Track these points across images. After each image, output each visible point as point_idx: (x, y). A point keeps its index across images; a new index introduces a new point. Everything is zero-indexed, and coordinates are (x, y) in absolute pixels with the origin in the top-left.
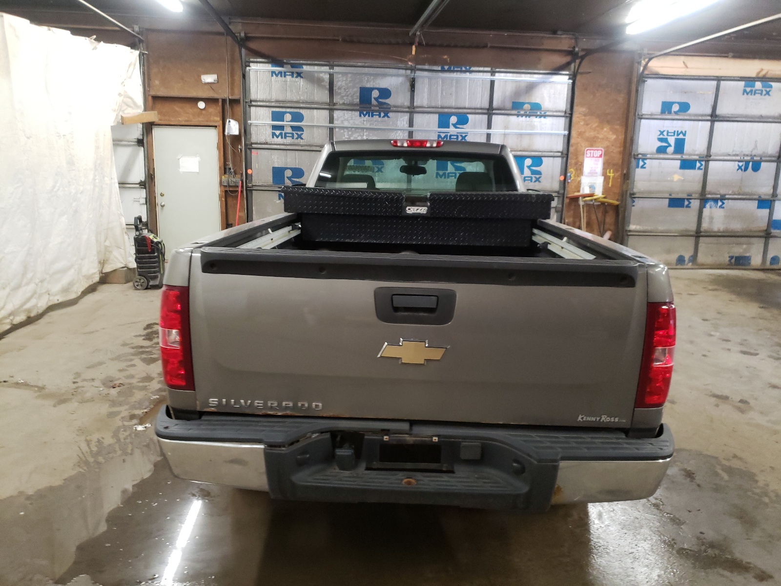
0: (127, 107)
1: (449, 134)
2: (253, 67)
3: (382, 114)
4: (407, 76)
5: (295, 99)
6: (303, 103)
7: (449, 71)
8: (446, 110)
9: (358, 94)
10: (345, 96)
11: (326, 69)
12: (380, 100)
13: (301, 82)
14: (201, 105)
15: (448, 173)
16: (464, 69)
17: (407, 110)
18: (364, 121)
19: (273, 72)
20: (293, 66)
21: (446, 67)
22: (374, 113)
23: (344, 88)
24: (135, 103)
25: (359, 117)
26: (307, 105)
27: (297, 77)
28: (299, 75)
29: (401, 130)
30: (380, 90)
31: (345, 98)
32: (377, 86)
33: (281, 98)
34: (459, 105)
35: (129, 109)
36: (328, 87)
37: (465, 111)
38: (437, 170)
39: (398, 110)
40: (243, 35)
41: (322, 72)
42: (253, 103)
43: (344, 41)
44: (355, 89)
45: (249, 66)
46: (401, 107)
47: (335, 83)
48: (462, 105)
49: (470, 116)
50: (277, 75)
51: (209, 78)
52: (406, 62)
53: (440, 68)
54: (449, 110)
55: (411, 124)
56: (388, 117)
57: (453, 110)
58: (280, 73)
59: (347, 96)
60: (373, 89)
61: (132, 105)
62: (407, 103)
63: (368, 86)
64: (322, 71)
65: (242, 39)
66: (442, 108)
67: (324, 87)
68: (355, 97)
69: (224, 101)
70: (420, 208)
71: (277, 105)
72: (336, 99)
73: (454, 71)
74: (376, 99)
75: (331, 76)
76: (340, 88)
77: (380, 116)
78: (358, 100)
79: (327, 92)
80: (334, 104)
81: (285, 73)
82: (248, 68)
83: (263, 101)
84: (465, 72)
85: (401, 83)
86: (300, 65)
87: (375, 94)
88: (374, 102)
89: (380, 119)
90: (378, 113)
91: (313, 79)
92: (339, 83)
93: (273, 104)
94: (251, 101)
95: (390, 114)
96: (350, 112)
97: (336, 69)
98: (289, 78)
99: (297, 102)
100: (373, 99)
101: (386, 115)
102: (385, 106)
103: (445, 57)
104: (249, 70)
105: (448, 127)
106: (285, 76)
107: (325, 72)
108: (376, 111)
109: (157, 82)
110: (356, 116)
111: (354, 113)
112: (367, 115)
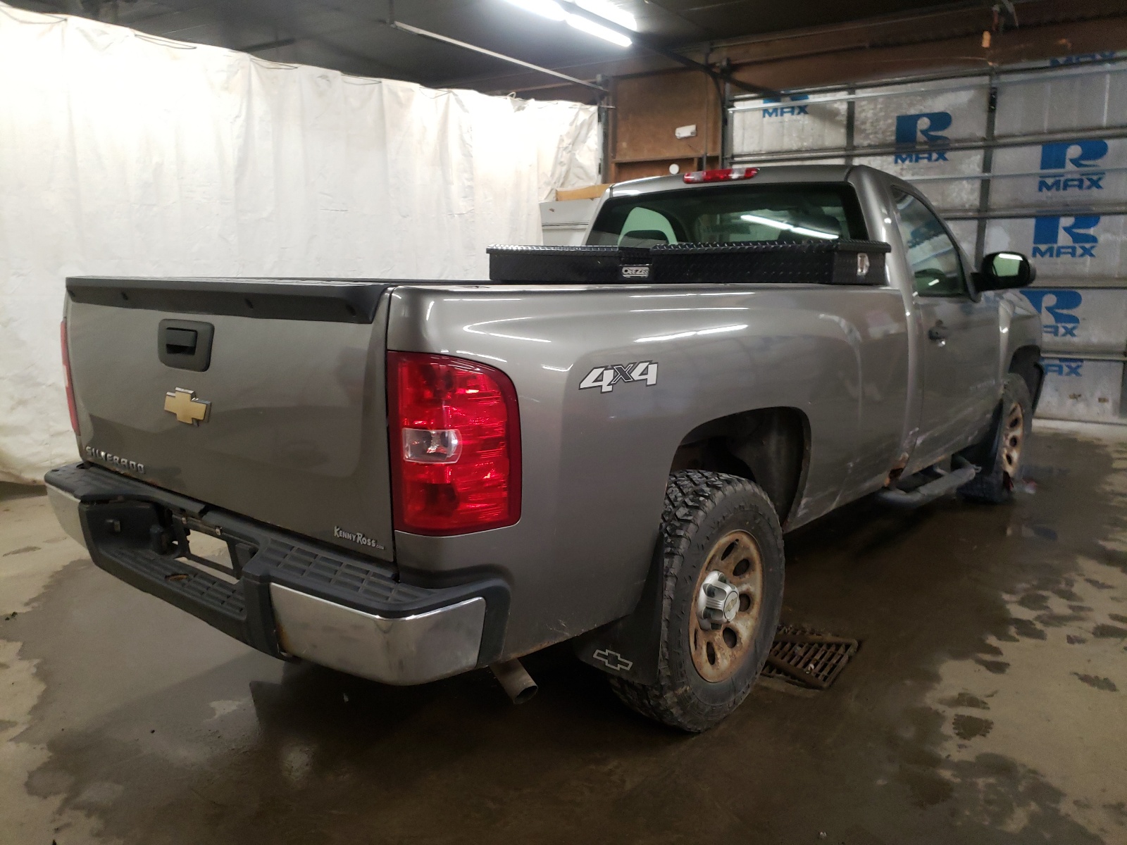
0: (577, 179)
1: (1062, 179)
2: (739, 106)
3: (935, 156)
4: (980, 87)
5: (795, 147)
6: (807, 151)
7: (1068, 65)
8: (1059, 136)
9: (894, 128)
10: (871, 133)
11: (843, 95)
12: (933, 133)
13: (804, 120)
14: (674, 169)
15: (1059, 248)
16: (1098, 57)
17: (981, 143)
18: (902, 169)
19: (765, 111)
20: (794, 97)
21: (1061, 60)
22: (921, 156)
23: (870, 121)
24: (586, 173)
25: (893, 164)
26: (812, 154)
27: (799, 113)
28: (803, 110)
29: (967, 178)
30: (931, 116)
31: (871, 136)
32: (927, 111)
33: (776, 147)
34: (1086, 124)
35: (581, 181)
36: (845, 123)
37: (1098, 133)
38: (1035, 243)
39: (965, 145)
40: (724, 63)
41: (835, 101)
42: (737, 159)
43: (873, 46)
44: (890, 121)
45: (733, 106)
46: (970, 140)
47: (857, 115)
48: (1094, 123)
49: (1110, 143)
50: (770, 115)
51: (685, 132)
52: (985, 63)
53: (1047, 63)
54: (1065, 136)
55: (987, 166)
56: (945, 159)
57: (1074, 135)
58: (775, 110)
59: (876, 133)
60: (919, 116)
61: (584, 177)
62: (981, 133)
63: (913, 112)
64: (837, 99)
65: (723, 70)
66: (1051, 132)
67: (838, 123)
68: (889, 134)
69: (700, 160)
70: (640, 269)
71: (770, 157)
72: (858, 140)
73: (1079, 64)
74: (924, 132)
75: (851, 105)
76: (864, 123)
77: (929, 159)
78: (893, 138)
79: (843, 131)
80: (854, 148)
81: (782, 109)
82: (730, 110)
83: (749, 155)
84: (1101, 62)
85: (971, 101)
86: (805, 95)
87: (924, 123)
88: (920, 137)
89: (931, 164)
90: (926, 155)
91: (825, 114)
92: (863, 115)
93: (763, 157)
94: (733, 157)
95: (949, 155)
96: (879, 158)
97: (860, 94)
98: (787, 116)
99: (798, 151)
100: (919, 134)
101: (942, 156)
102: (939, 142)
103: (1063, 41)
104: (734, 112)
105: (1062, 165)
106: (782, 115)
107: (841, 100)
108: (924, 151)
109: (624, 145)
110: (889, 164)
111: (884, 158)
112: (908, 159)
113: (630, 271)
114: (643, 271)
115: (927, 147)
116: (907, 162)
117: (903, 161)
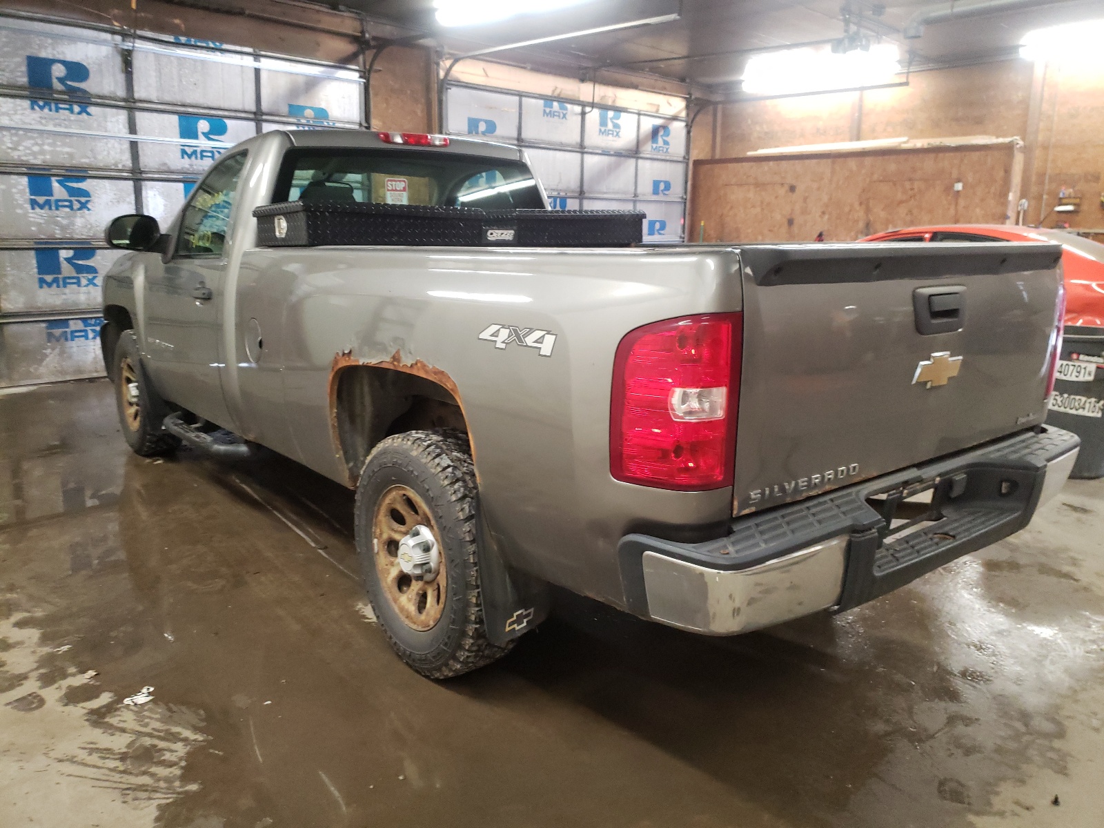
1: (199, 150)
3: (76, 108)
4: (114, 45)
7: (188, 45)
8: (190, 110)
9: (25, 68)
12: (70, 83)
16: (211, 45)
17: (123, 104)
18: (41, 117)
21: (183, 40)
22: (61, 106)
25: (29, 110)
29: (114, 138)
30: (67, 64)
32: (62, 57)
34: (210, 104)
37: (220, 113)
39: (108, 103)
44: (18, 59)
46: (110, 98)
48: (214, 104)
49: (228, 122)
52: (110, 21)
53: (172, 39)
54: (195, 110)
55: (132, 129)
56: (88, 114)
57: (201, 111)
60: (53, 61)
62: (121, 92)
63: (43, 54)
66: (183, 105)
68: (19, 74)
70: (505, 232)
73: (196, 47)
74: (61, 80)
77: (72, 112)
78: (26, 79)
84: (214, 50)
85: (106, 57)
87: (59, 71)
88: (57, 85)
89: (73, 117)
90: (67, 106)
95: (92, 110)
100: (55, 81)
101: (83, 110)
102: (79, 94)
103: (177, 21)
105: (196, 138)
108: (63, 102)
110: (25, 109)
111: (18, 101)
112: (47, 107)
113: (495, 234)
114: (508, 235)
115: (66, 97)
116: (46, 110)
117: (42, 108)
